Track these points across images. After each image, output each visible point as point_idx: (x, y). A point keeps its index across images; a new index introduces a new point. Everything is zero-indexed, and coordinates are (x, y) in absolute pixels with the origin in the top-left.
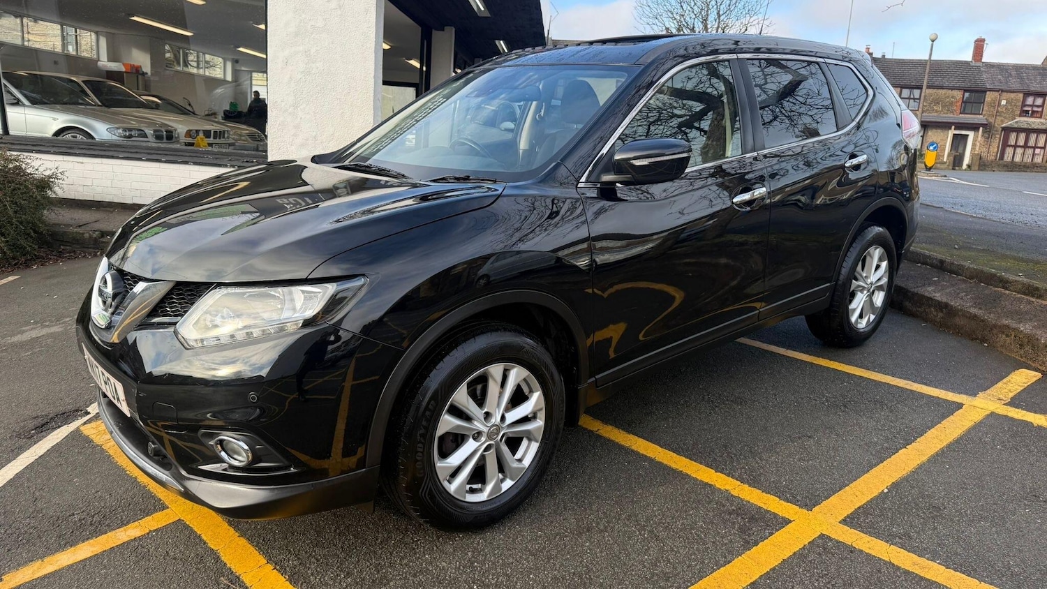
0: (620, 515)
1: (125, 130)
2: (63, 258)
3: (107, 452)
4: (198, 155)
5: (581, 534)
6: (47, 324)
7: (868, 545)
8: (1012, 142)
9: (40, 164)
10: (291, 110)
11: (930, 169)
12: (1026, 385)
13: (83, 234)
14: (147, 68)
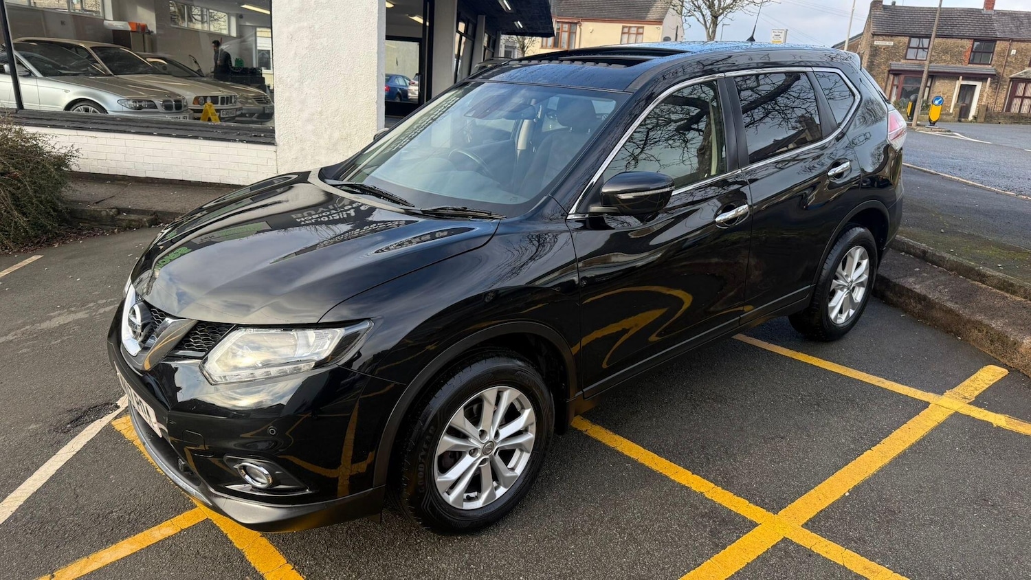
0: (604, 517)
1: (135, 101)
2: (83, 235)
3: (138, 448)
4: (208, 129)
5: (567, 536)
6: (73, 309)
7: (825, 549)
8: (1020, 92)
9: (57, 141)
10: (297, 85)
11: (933, 124)
12: (992, 383)
13: (101, 211)
14: (152, 27)
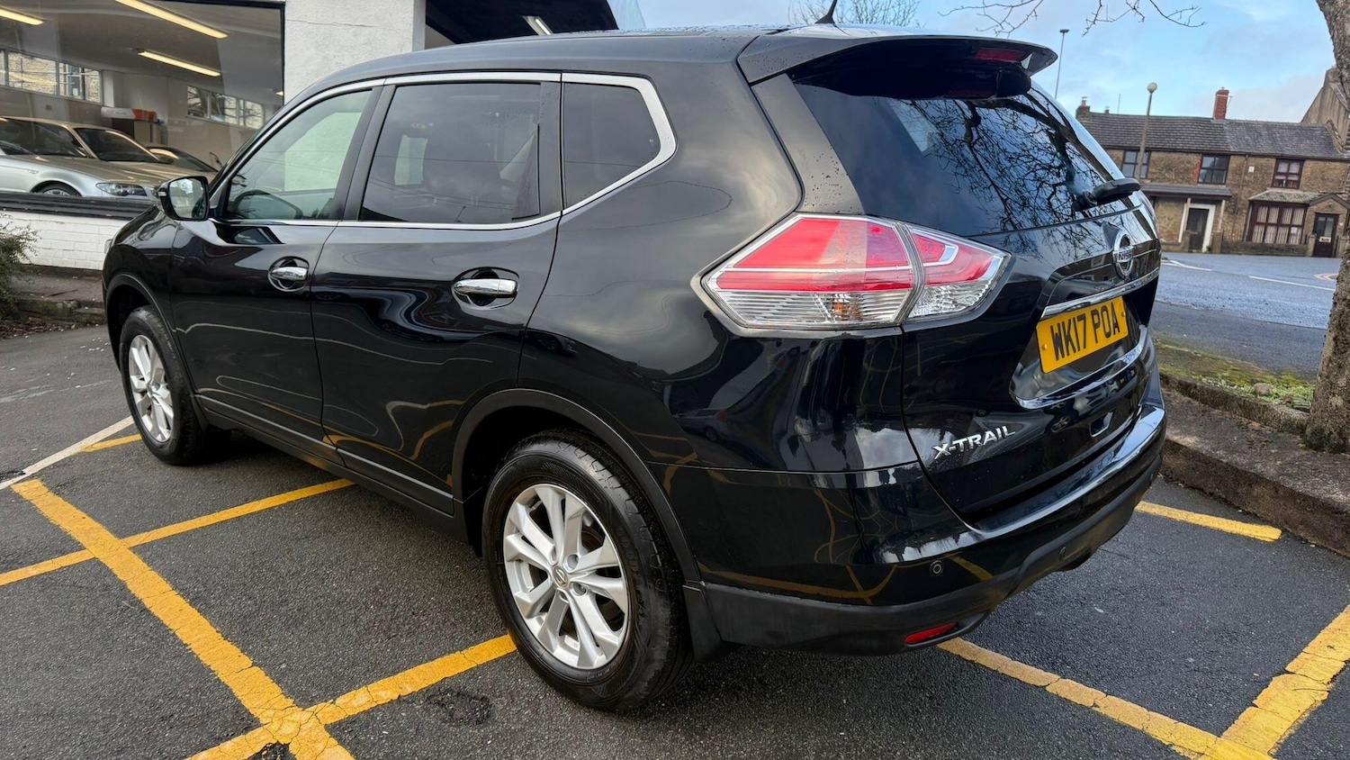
1: (119, 186)
2: (31, 330)
3: (35, 506)
8: (1262, 217)
13: (56, 303)
14: (163, 115)
